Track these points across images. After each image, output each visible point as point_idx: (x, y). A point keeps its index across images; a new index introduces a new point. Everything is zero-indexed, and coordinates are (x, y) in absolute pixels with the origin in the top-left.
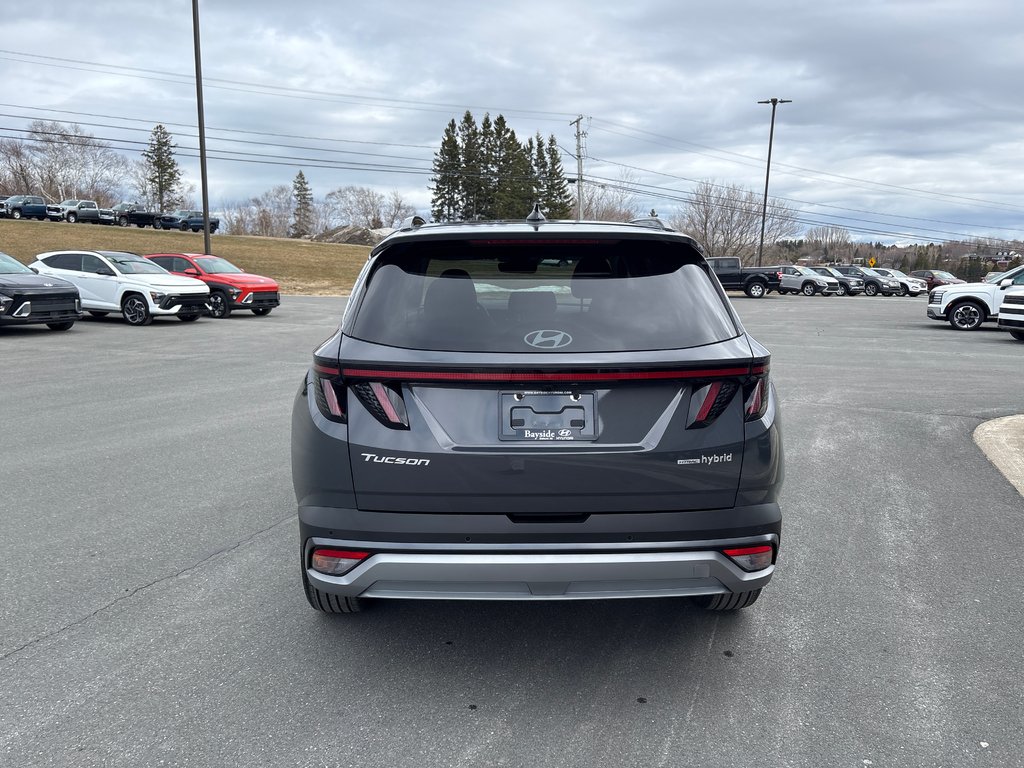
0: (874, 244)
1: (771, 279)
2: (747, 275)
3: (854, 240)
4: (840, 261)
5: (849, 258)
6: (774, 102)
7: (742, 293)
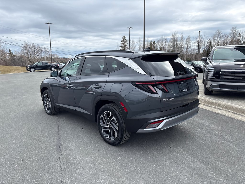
0: (64, 58)
1: (56, 66)
2: (50, 66)
3: (59, 57)
4: (58, 62)
5: (60, 61)
6: (49, 23)
7: (49, 70)
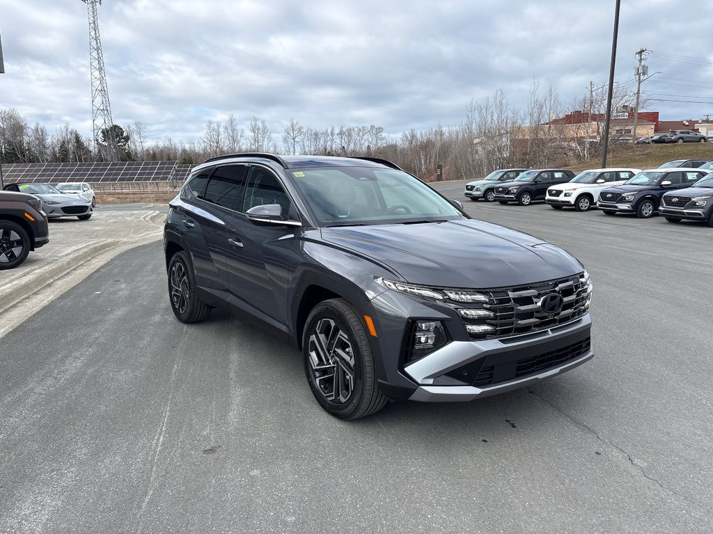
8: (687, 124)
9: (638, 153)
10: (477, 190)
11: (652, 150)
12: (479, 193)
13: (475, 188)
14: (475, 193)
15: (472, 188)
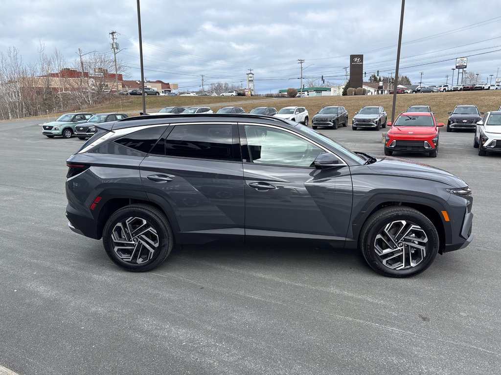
8: (139, 83)
9: (125, 101)
10: (55, 129)
11: (133, 100)
12: (58, 132)
13: (54, 128)
14: (53, 132)
15: (50, 128)
